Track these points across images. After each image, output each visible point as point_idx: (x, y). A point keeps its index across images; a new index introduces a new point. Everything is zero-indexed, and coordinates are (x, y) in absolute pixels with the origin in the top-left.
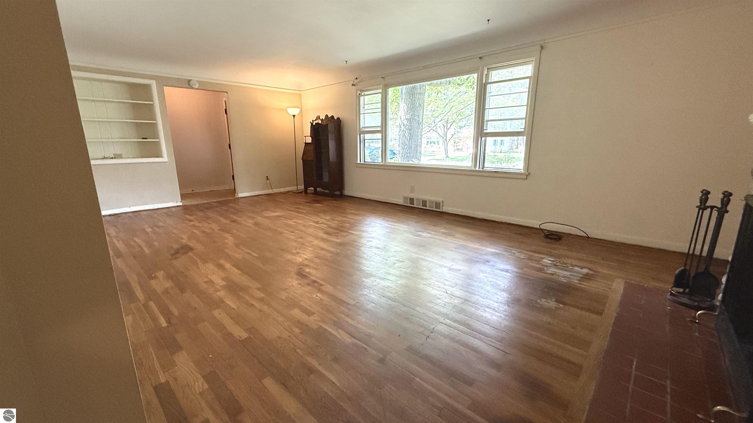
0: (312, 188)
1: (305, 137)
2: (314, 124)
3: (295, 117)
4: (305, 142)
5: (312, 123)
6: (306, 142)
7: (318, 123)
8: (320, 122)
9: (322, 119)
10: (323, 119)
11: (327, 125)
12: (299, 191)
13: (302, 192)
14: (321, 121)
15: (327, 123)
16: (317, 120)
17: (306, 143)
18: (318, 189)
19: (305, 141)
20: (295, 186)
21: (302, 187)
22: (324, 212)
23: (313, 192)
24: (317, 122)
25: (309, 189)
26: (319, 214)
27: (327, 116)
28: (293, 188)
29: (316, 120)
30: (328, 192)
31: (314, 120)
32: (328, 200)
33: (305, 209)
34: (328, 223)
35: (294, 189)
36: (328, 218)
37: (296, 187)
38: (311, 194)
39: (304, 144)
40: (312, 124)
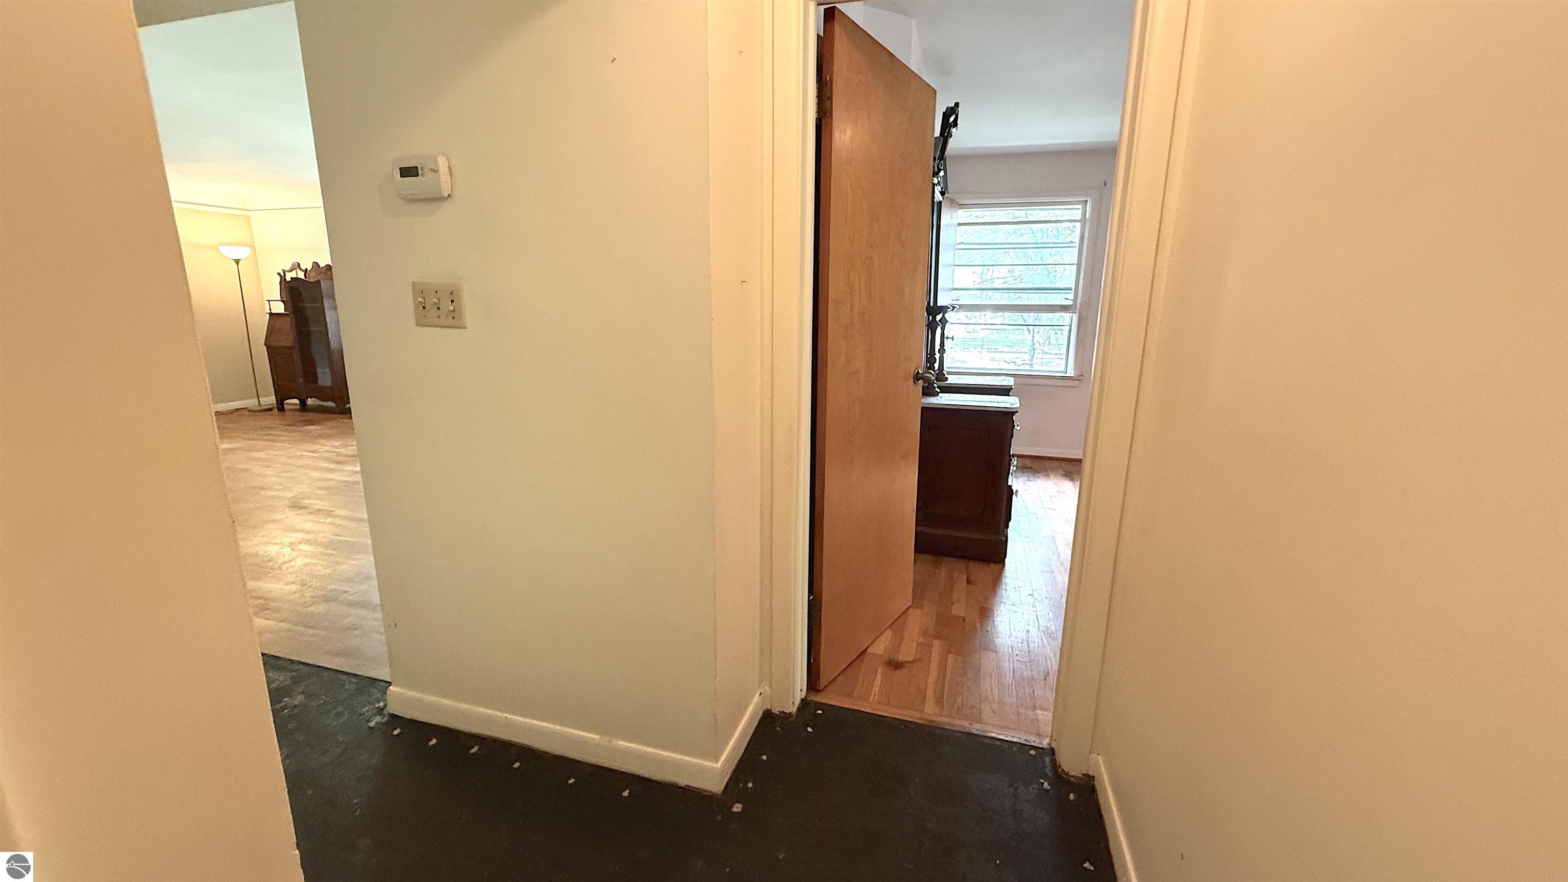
0: (296, 401)
1: (268, 302)
2: (288, 279)
3: (240, 262)
4: (269, 312)
5: (282, 275)
6: (273, 312)
7: (297, 278)
8: (301, 275)
9: (306, 269)
10: (308, 270)
11: (318, 282)
12: (262, 408)
13: (271, 409)
14: (303, 273)
15: (319, 277)
16: (295, 270)
17: (271, 314)
18: (310, 401)
19: (270, 310)
20: (253, 398)
21: (270, 400)
22: (328, 437)
23: (298, 407)
24: (293, 274)
25: (287, 403)
26: (318, 440)
27: (316, 264)
28: (251, 403)
29: (290, 271)
30: (333, 405)
31: (287, 268)
32: (336, 419)
33: (284, 436)
34: (337, 450)
35: (251, 405)
36: (337, 444)
37: (256, 400)
38: (292, 410)
39: (268, 315)
40: (283, 278)
